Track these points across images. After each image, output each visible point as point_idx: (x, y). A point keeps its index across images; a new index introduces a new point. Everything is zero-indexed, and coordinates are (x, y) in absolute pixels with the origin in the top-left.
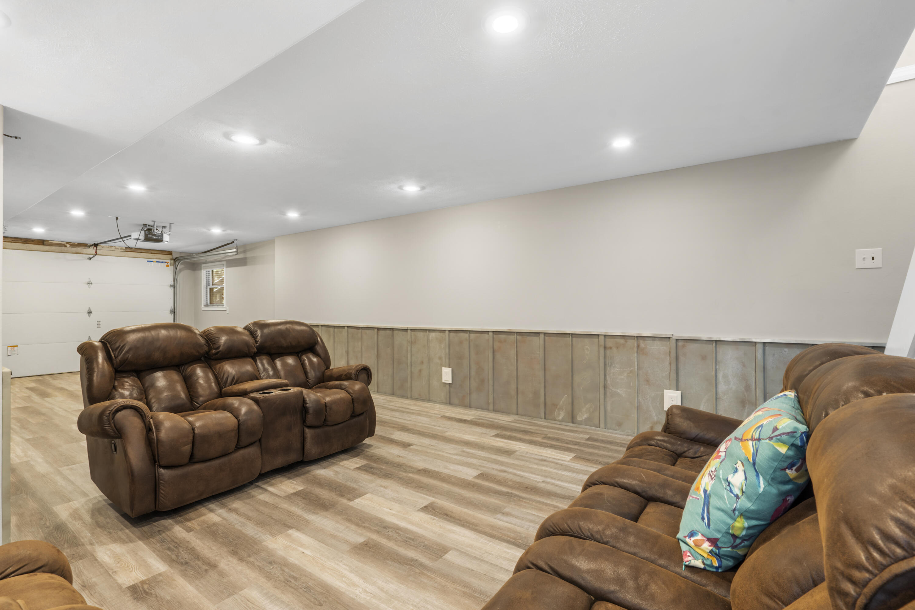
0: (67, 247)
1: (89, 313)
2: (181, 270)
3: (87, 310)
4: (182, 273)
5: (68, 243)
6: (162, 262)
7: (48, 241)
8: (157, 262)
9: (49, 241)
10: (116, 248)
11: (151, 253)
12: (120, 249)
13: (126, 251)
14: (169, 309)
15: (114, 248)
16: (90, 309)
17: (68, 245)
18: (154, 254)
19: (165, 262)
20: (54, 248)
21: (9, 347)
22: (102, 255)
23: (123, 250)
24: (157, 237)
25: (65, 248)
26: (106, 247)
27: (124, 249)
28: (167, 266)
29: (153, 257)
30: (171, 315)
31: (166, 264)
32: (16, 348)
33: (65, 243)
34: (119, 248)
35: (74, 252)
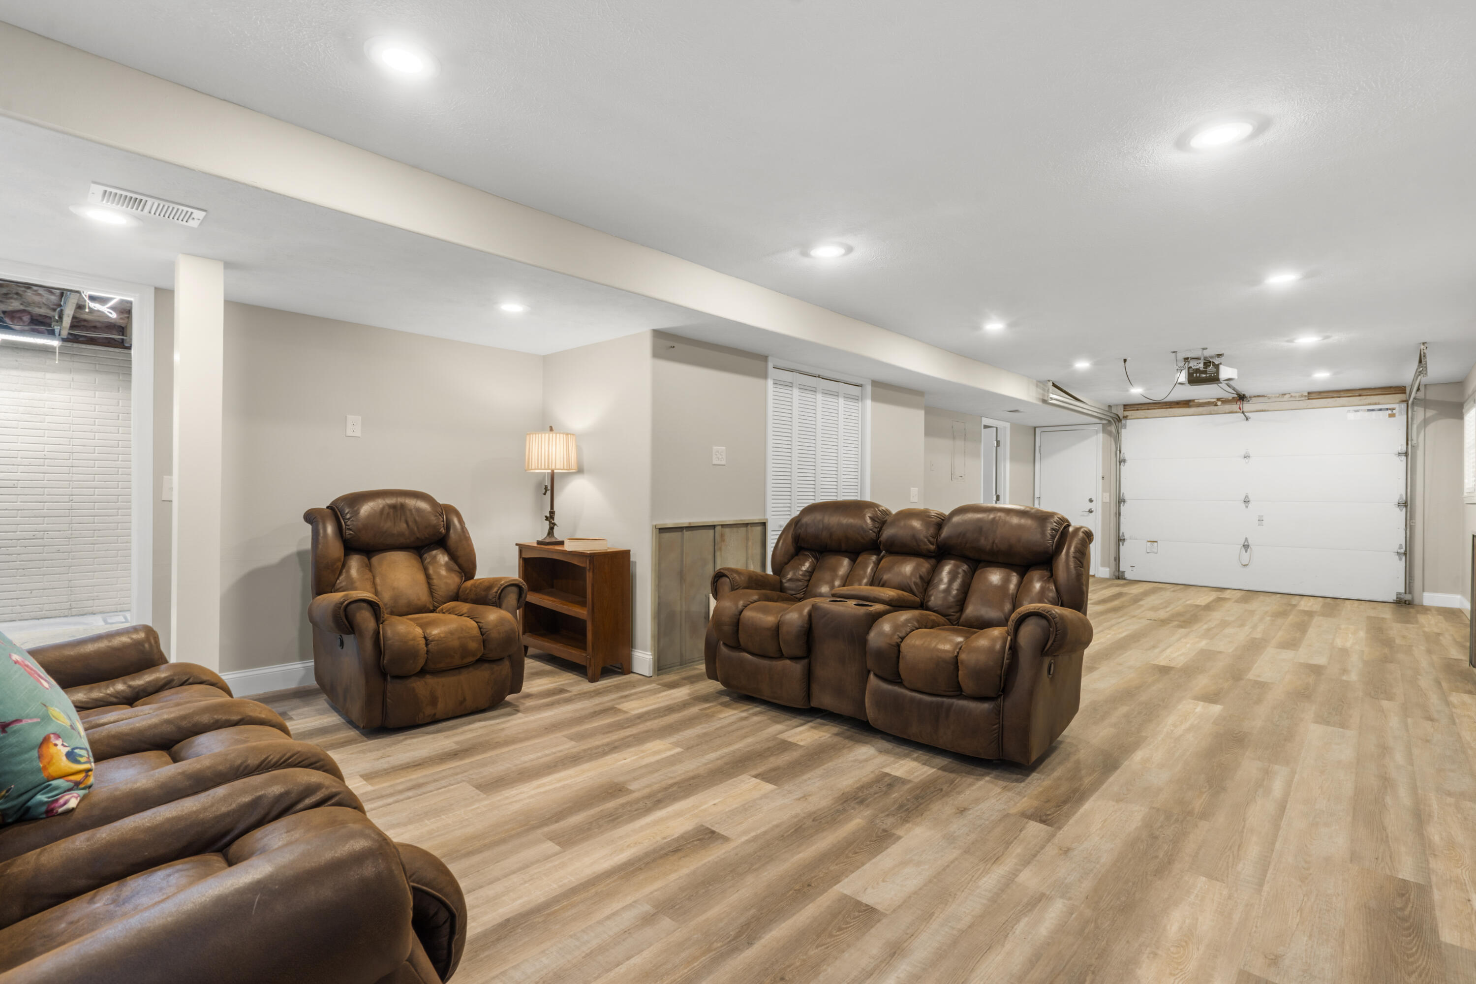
0: (1217, 405)
1: (1246, 501)
2: (1426, 422)
3: (1243, 497)
4: (1431, 428)
5: (1218, 399)
6: (1380, 410)
7: (1193, 401)
8: (1369, 410)
9: (1196, 401)
10: (1291, 396)
11: (1360, 396)
12: (1299, 397)
13: (1309, 399)
14: (1396, 499)
15: (1288, 396)
16: (1247, 497)
17: (1219, 403)
18: (1364, 397)
19: (1387, 409)
20: (1201, 409)
21: (1149, 541)
22: (1268, 411)
23: (1303, 399)
24: (1208, 375)
25: (1216, 408)
26: (1275, 397)
27: (1305, 396)
28: (1392, 416)
29: (1362, 402)
30: (1401, 510)
31: (1390, 412)
32: (1155, 543)
33: (1215, 400)
34: (1297, 395)
35: (1227, 411)
